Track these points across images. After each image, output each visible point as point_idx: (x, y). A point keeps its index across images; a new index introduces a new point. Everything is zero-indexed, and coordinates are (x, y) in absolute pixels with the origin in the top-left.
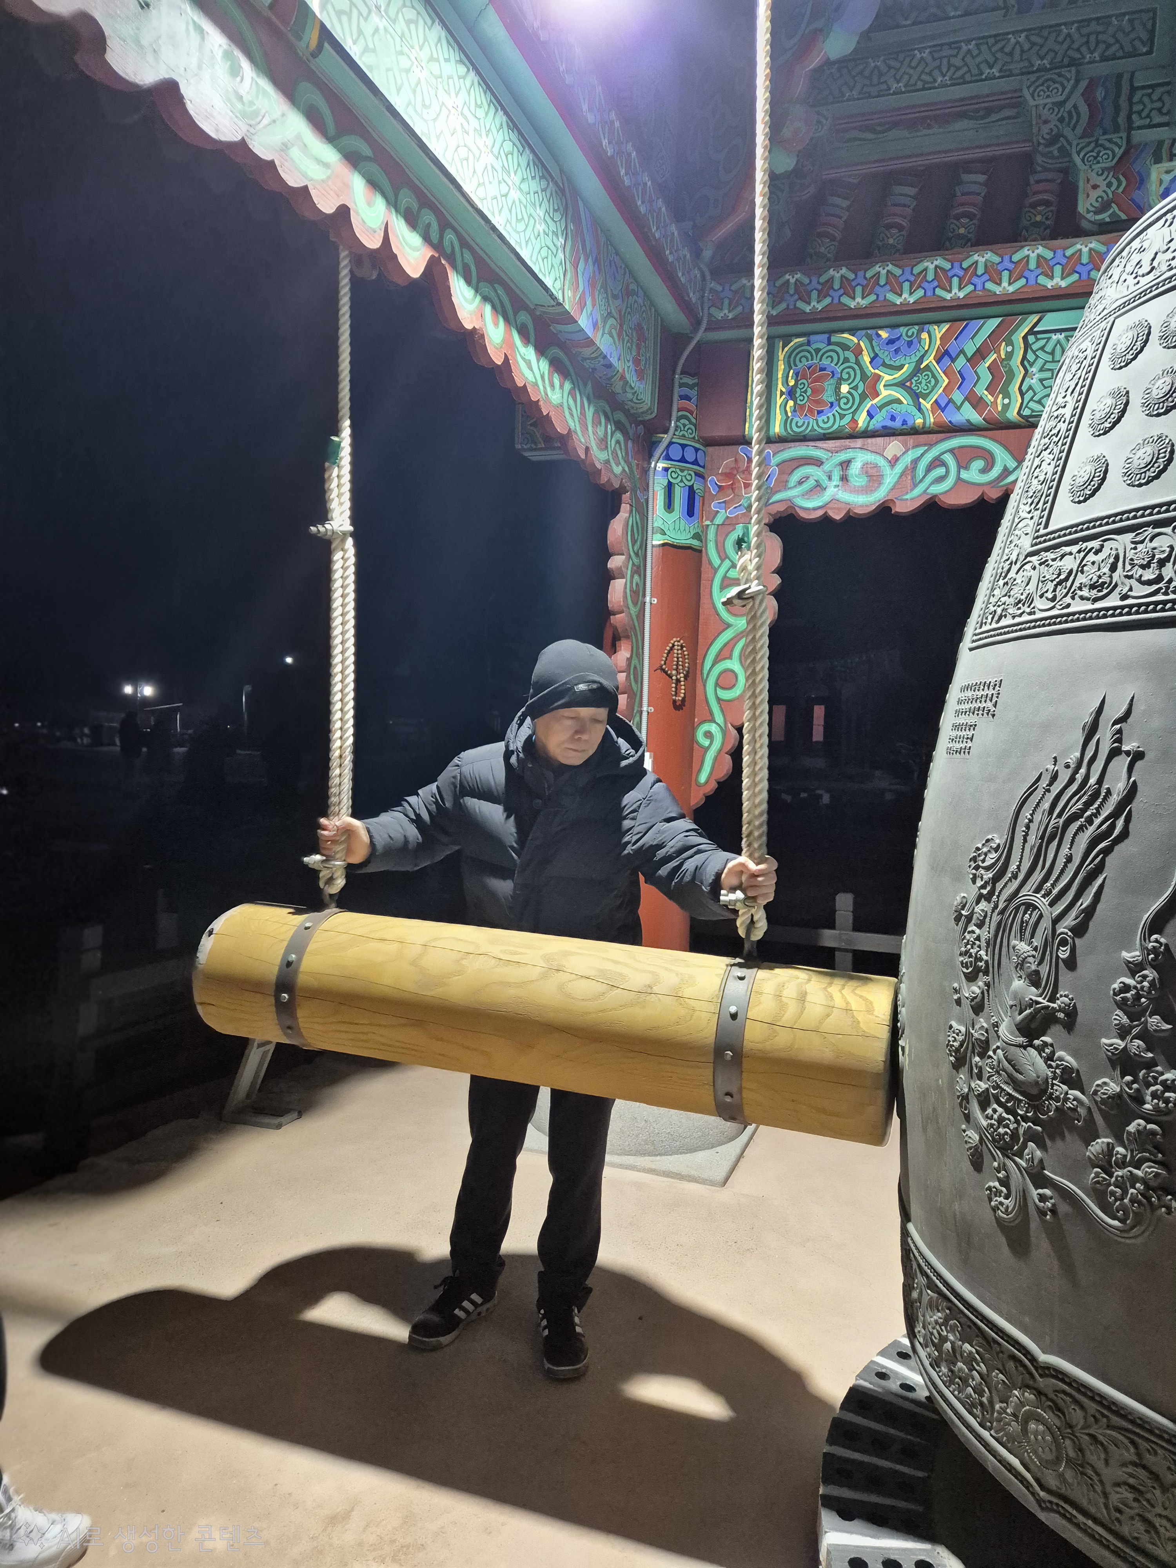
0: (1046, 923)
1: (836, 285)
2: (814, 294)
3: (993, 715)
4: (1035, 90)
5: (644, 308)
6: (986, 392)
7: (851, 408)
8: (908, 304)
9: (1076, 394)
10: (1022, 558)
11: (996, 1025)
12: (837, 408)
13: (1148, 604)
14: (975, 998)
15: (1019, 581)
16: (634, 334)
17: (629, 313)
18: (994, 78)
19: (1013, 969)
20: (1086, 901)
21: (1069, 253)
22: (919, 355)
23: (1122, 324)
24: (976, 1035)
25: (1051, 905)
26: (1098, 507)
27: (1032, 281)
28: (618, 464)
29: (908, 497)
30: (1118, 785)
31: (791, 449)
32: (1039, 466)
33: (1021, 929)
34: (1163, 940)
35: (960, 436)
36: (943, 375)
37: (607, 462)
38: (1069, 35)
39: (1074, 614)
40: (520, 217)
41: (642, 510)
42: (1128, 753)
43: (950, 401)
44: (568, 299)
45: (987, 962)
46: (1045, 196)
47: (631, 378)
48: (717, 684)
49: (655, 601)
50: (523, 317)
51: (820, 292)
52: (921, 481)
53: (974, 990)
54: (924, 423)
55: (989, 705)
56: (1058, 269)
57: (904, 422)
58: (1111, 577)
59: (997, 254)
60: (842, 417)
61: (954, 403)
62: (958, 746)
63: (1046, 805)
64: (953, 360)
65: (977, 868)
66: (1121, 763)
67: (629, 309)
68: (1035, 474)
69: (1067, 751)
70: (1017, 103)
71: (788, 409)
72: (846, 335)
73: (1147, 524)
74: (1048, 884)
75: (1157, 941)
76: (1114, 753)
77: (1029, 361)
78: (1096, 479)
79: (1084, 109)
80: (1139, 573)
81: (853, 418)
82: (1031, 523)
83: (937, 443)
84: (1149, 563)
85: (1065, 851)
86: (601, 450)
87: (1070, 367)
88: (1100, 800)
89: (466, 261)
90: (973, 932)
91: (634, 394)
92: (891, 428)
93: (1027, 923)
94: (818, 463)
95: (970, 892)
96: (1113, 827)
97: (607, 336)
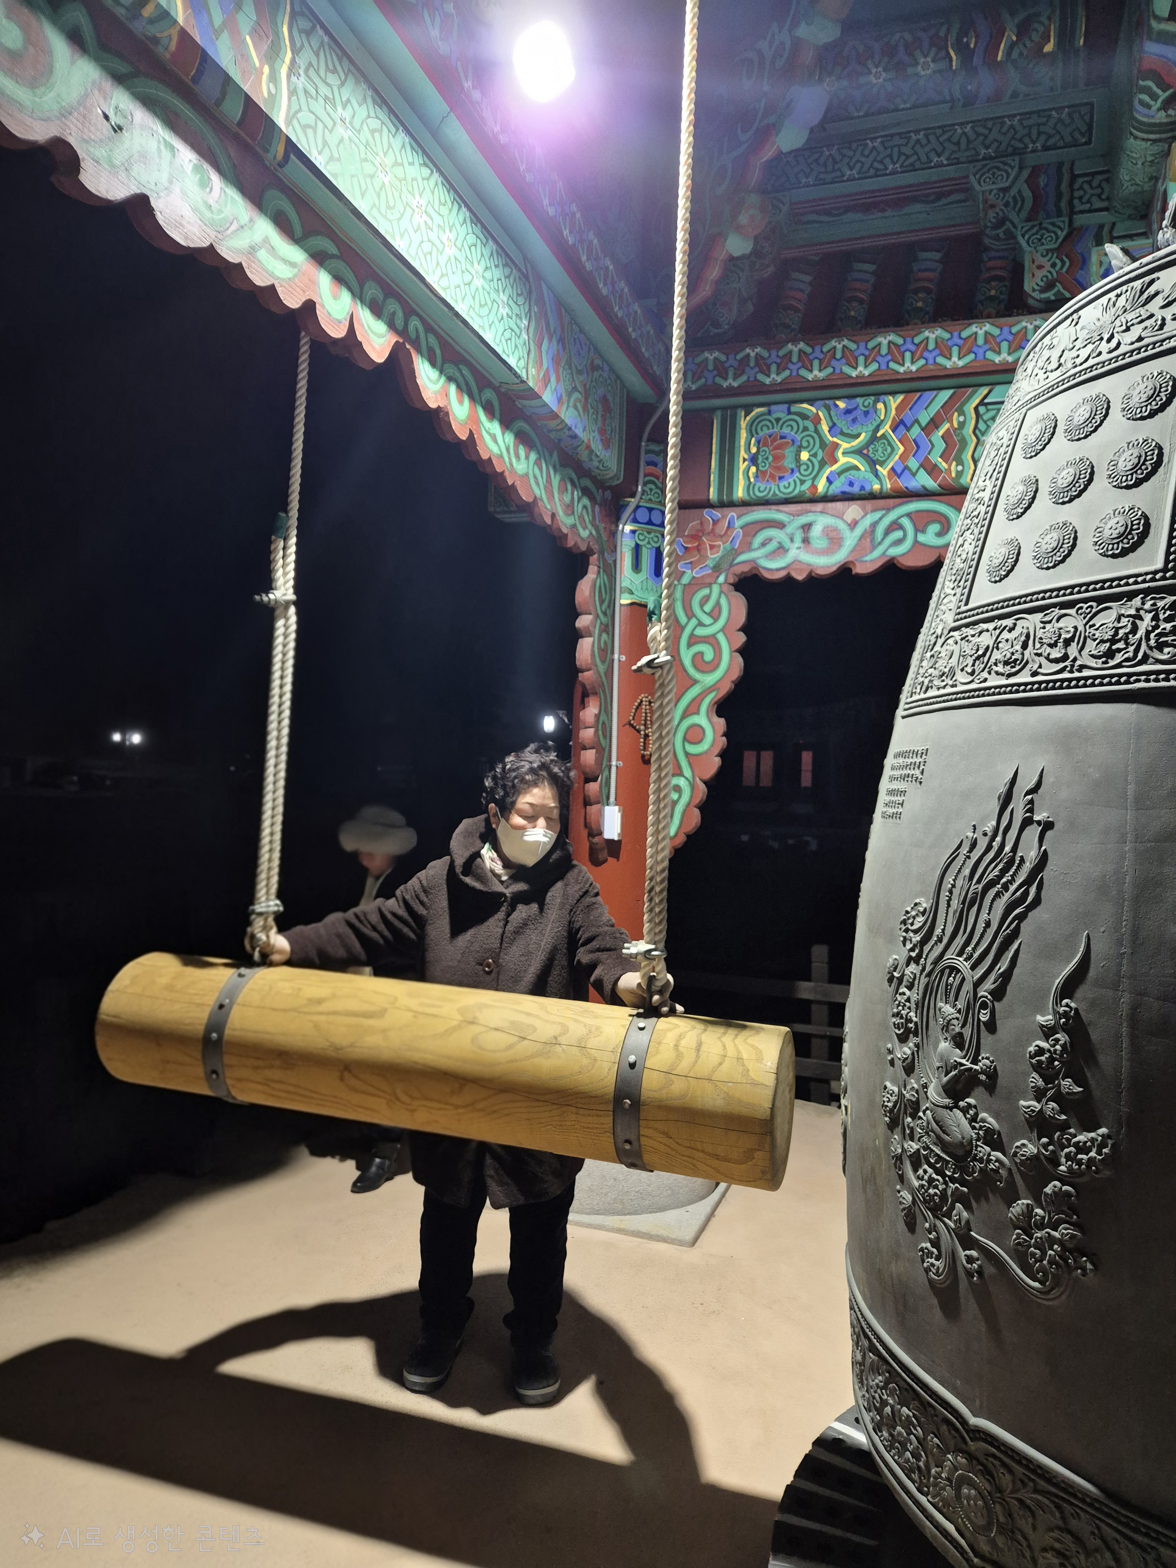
0: (968, 987)
1: (795, 359)
2: (774, 368)
3: (921, 783)
4: (980, 178)
5: (609, 381)
6: (940, 460)
7: (811, 474)
8: (863, 377)
9: (994, 479)
10: (946, 632)
11: (925, 1086)
12: (798, 474)
13: (1055, 681)
14: (906, 1059)
15: (943, 654)
16: (600, 406)
17: (594, 387)
18: (943, 165)
19: (939, 1030)
20: (1003, 965)
21: (1014, 330)
22: (875, 424)
23: (1034, 415)
24: (907, 1096)
25: (973, 968)
26: (1012, 588)
27: (980, 357)
28: (585, 528)
29: (868, 558)
30: (1030, 853)
31: (754, 513)
32: (962, 545)
33: (946, 992)
34: (1073, 1005)
35: (917, 500)
36: (898, 443)
37: (574, 526)
38: (1012, 126)
39: (990, 688)
40: (483, 303)
41: (610, 571)
42: (1039, 823)
43: (906, 468)
44: (531, 375)
45: (916, 1024)
46: (998, 273)
47: (597, 447)
48: (685, 739)
49: (623, 658)
50: (489, 394)
51: (778, 365)
52: (880, 543)
53: (905, 1050)
54: (882, 489)
55: (917, 772)
56: (1005, 345)
57: (862, 488)
58: (1023, 654)
59: (947, 331)
60: (802, 482)
61: (910, 470)
62: (891, 811)
63: (967, 872)
64: (908, 429)
65: (907, 931)
66: (1033, 832)
67: (594, 384)
68: (959, 553)
69: (984, 820)
70: (962, 187)
71: (751, 474)
72: (805, 405)
73: (1054, 605)
74: (970, 948)
75: (1067, 1005)
76: (1027, 822)
77: (980, 431)
78: (1010, 561)
79: (1028, 194)
80: (1047, 652)
81: (813, 483)
82: (954, 599)
83: (894, 507)
84: (1056, 642)
85: (984, 916)
86: (568, 515)
87: (989, 453)
88: (1015, 868)
89: (430, 345)
90: (904, 994)
91: (600, 462)
92: (848, 493)
93: (951, 985)
94: (781, 525)
95: (900, 954)
96: (1026, 894)
97: (571, 409)
